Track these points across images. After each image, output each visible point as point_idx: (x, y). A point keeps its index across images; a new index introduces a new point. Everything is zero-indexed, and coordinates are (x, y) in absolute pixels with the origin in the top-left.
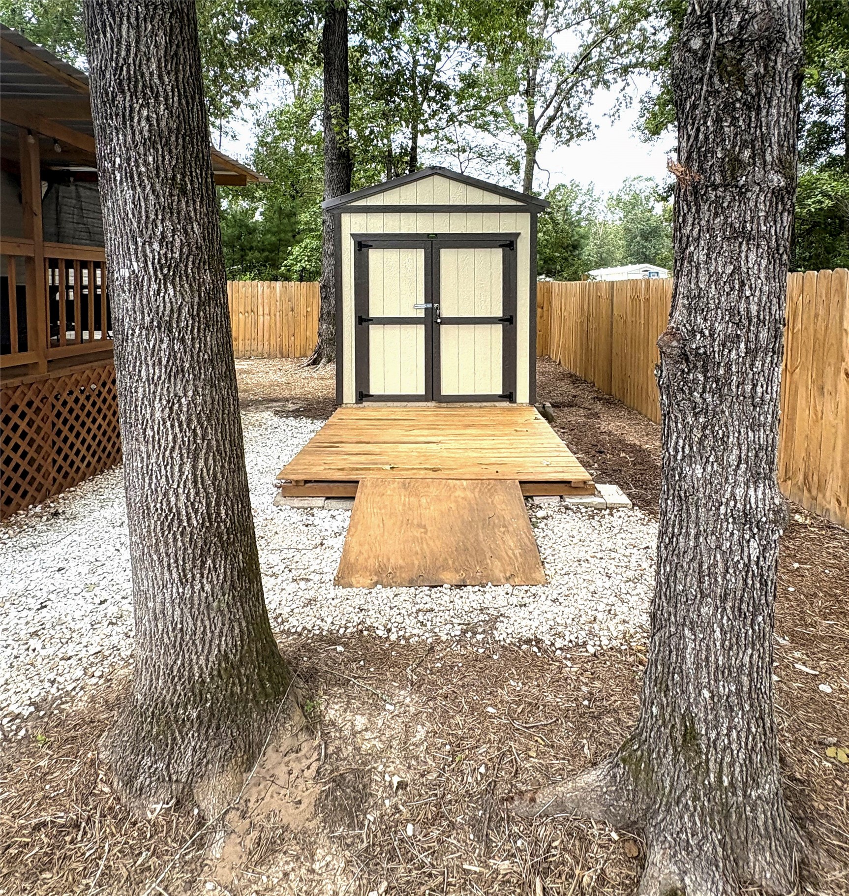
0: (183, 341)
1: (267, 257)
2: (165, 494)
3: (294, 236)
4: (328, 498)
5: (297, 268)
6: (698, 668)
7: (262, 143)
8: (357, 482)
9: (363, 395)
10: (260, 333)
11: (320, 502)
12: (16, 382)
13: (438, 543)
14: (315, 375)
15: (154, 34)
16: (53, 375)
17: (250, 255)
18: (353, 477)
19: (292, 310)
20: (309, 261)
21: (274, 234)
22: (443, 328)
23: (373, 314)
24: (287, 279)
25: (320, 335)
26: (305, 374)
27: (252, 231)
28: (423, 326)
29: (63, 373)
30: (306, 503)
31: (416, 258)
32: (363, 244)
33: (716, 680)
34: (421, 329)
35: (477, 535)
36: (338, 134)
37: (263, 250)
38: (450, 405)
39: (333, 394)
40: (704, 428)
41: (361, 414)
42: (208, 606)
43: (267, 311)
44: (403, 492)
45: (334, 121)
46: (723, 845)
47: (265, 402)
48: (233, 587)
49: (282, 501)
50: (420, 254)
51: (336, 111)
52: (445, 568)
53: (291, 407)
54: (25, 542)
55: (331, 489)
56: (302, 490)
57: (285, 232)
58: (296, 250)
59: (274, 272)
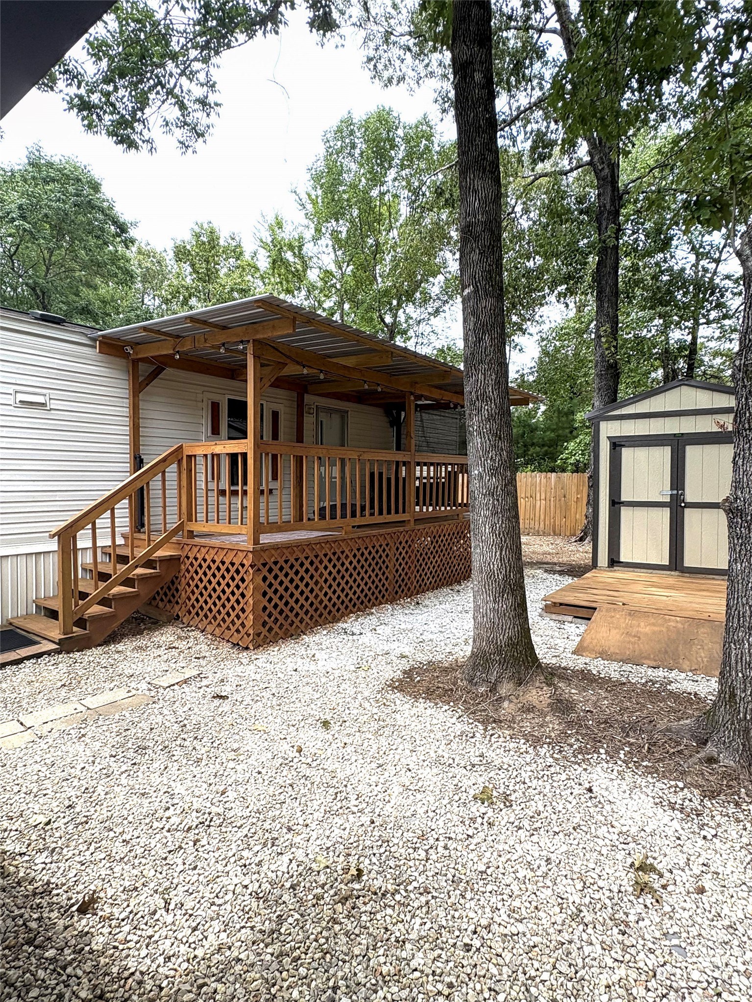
0: (498, 500)
1: (546, 451)
2: (489, 564)
3: (571, 432)
4: (575, 617)
5: (572, 461)
6: (737, 663)
7: (545, 353)
8: (595, 609)
9: (614, 562)
10: (537, 515)
11: (570, 618)
12: (401, 529)
13: (647, 647)
14: (581, 550)
15: (491, 375)
16: (417, 527)
17: (532, 450)
18: (594, 605)
19: (565, 497)
20: (582, 455)
21: (553, 431)
22: (687, 511)
23: (624, 498)
24: (564, 470)
25: (587, 517)
26: (572, 548)
27: (533, 429)
28: (668, 509)
29: (421, 527)
30: (560, 618)
31: (664, 454)
32: (617, 445)
33: (746, 669)
34: (667, 512)
35: (678, 646)
36: (607, 349)
37: (543, 445)
38: (691, 575)
39: (589, 562)
40: (741, 545)
41: (611, 574)
42: (505, 614)
43: (543, 497)
44: (628, 618)
45: (603, 340)
46: (744, 745)
47: (539, 564)
48: (515, 609)
49: (545, 614)
50: (668, 450)
51: (605, 331)
52: (646, 658)
53: (558, 568)
54: (407, 612)
55: (578, 611)
56: (557, 609)
57: (563, 428)
58: (572, 445)
59: (552, 464)
